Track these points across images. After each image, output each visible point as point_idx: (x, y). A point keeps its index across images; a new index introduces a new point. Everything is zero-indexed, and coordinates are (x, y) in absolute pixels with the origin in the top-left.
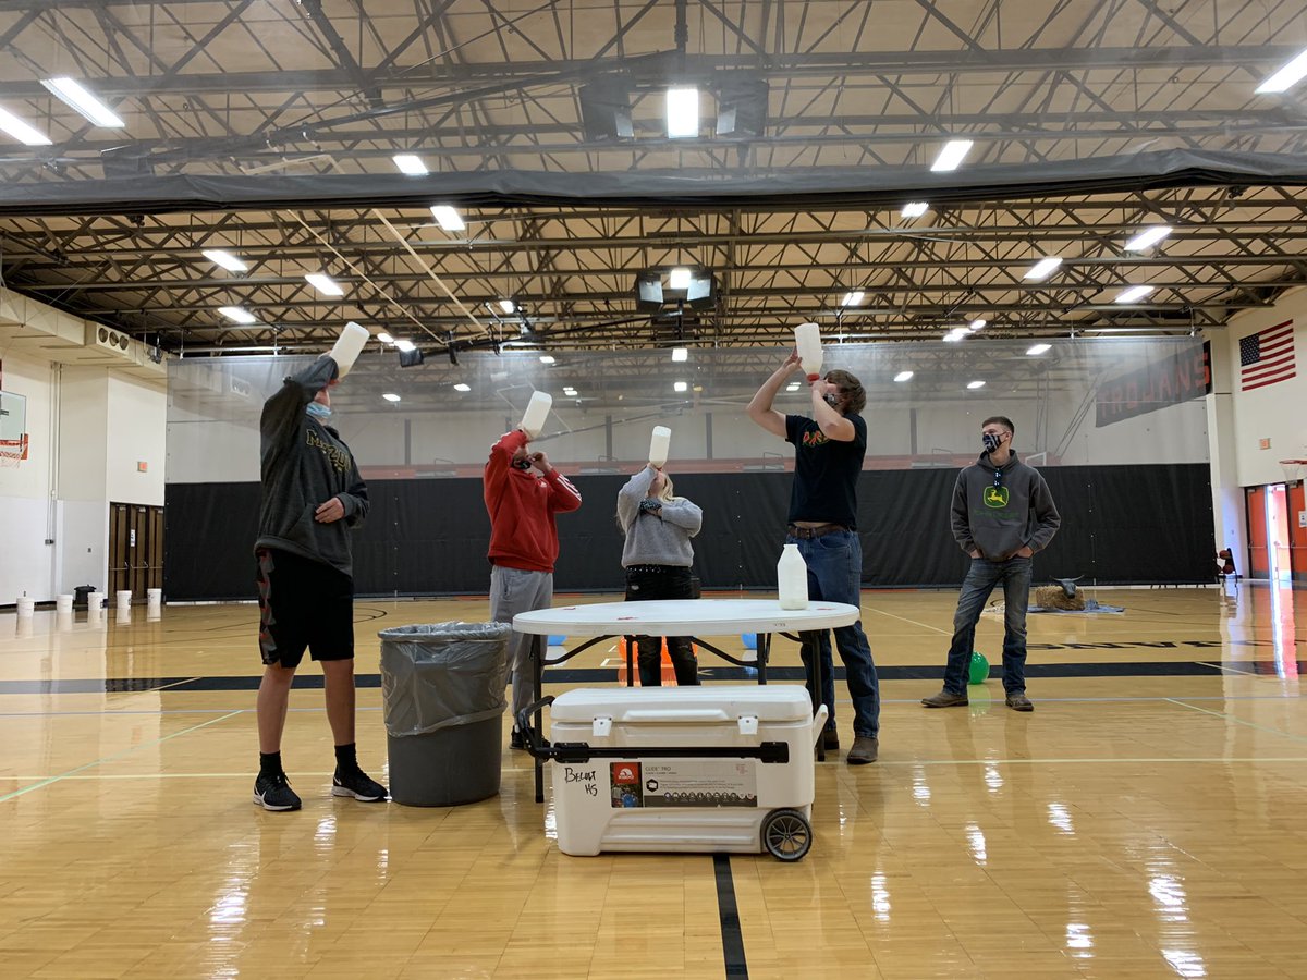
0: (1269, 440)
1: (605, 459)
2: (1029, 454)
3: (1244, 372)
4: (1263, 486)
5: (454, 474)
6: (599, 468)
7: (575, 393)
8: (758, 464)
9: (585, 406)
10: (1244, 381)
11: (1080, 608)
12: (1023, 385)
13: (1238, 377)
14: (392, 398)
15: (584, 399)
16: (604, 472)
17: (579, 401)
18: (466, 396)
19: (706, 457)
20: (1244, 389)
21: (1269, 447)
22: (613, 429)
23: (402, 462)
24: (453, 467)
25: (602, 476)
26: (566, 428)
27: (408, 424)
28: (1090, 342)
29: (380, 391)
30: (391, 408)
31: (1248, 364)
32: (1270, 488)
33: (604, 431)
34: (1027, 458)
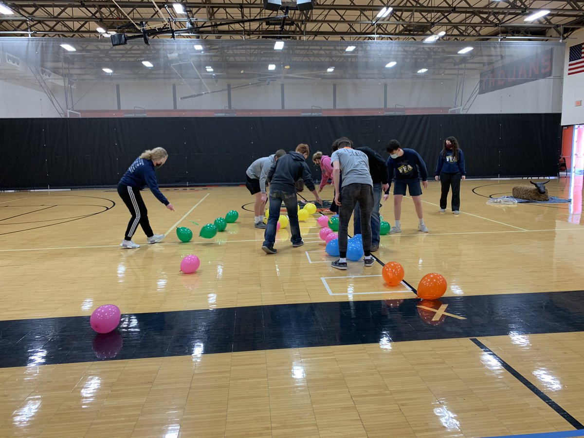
0: (581, 101)
1: (227, 108)
2: (450, 108)
3: (570, 65)
4: (573, 125)
5: (145, 115)
6: (226, 113)
7: (212, 70)
8: (309, 112)
9: (217, 77)
10: (569, 70)
11: (546, 200)
12: (447, 72)
13: (566, 67)
14: (108, 71)
15: (217, 74)
16: (228, 115)
17: (214, 75)
18: (150, 70)
19: (281, 108)
20: (569, 74)
21: (581, 105)
22: (232, 92)
23: (116, 108)
24: (144, 111)
25: (226, 117)
26: (208, 90)
27: (118, 87)
28: (508, 44)
29: (100, 66)
30: (108, 76)
31: (573, 60)
32: (576, 126)
33: (226, 92)
34: (450, 110)
